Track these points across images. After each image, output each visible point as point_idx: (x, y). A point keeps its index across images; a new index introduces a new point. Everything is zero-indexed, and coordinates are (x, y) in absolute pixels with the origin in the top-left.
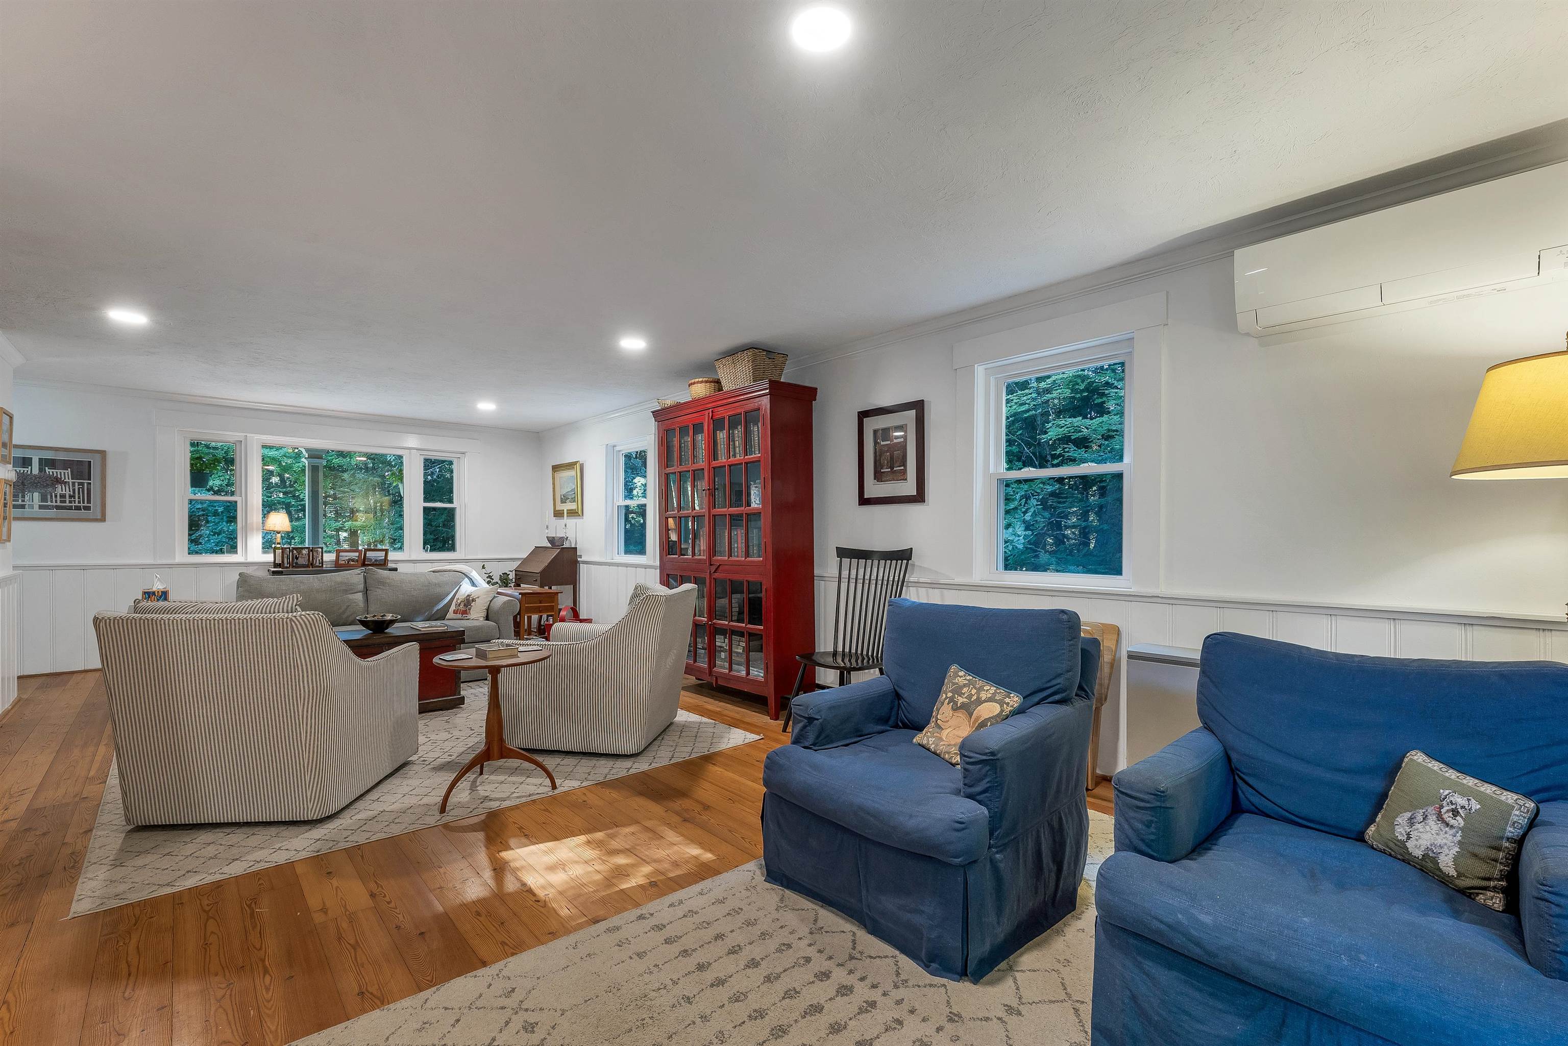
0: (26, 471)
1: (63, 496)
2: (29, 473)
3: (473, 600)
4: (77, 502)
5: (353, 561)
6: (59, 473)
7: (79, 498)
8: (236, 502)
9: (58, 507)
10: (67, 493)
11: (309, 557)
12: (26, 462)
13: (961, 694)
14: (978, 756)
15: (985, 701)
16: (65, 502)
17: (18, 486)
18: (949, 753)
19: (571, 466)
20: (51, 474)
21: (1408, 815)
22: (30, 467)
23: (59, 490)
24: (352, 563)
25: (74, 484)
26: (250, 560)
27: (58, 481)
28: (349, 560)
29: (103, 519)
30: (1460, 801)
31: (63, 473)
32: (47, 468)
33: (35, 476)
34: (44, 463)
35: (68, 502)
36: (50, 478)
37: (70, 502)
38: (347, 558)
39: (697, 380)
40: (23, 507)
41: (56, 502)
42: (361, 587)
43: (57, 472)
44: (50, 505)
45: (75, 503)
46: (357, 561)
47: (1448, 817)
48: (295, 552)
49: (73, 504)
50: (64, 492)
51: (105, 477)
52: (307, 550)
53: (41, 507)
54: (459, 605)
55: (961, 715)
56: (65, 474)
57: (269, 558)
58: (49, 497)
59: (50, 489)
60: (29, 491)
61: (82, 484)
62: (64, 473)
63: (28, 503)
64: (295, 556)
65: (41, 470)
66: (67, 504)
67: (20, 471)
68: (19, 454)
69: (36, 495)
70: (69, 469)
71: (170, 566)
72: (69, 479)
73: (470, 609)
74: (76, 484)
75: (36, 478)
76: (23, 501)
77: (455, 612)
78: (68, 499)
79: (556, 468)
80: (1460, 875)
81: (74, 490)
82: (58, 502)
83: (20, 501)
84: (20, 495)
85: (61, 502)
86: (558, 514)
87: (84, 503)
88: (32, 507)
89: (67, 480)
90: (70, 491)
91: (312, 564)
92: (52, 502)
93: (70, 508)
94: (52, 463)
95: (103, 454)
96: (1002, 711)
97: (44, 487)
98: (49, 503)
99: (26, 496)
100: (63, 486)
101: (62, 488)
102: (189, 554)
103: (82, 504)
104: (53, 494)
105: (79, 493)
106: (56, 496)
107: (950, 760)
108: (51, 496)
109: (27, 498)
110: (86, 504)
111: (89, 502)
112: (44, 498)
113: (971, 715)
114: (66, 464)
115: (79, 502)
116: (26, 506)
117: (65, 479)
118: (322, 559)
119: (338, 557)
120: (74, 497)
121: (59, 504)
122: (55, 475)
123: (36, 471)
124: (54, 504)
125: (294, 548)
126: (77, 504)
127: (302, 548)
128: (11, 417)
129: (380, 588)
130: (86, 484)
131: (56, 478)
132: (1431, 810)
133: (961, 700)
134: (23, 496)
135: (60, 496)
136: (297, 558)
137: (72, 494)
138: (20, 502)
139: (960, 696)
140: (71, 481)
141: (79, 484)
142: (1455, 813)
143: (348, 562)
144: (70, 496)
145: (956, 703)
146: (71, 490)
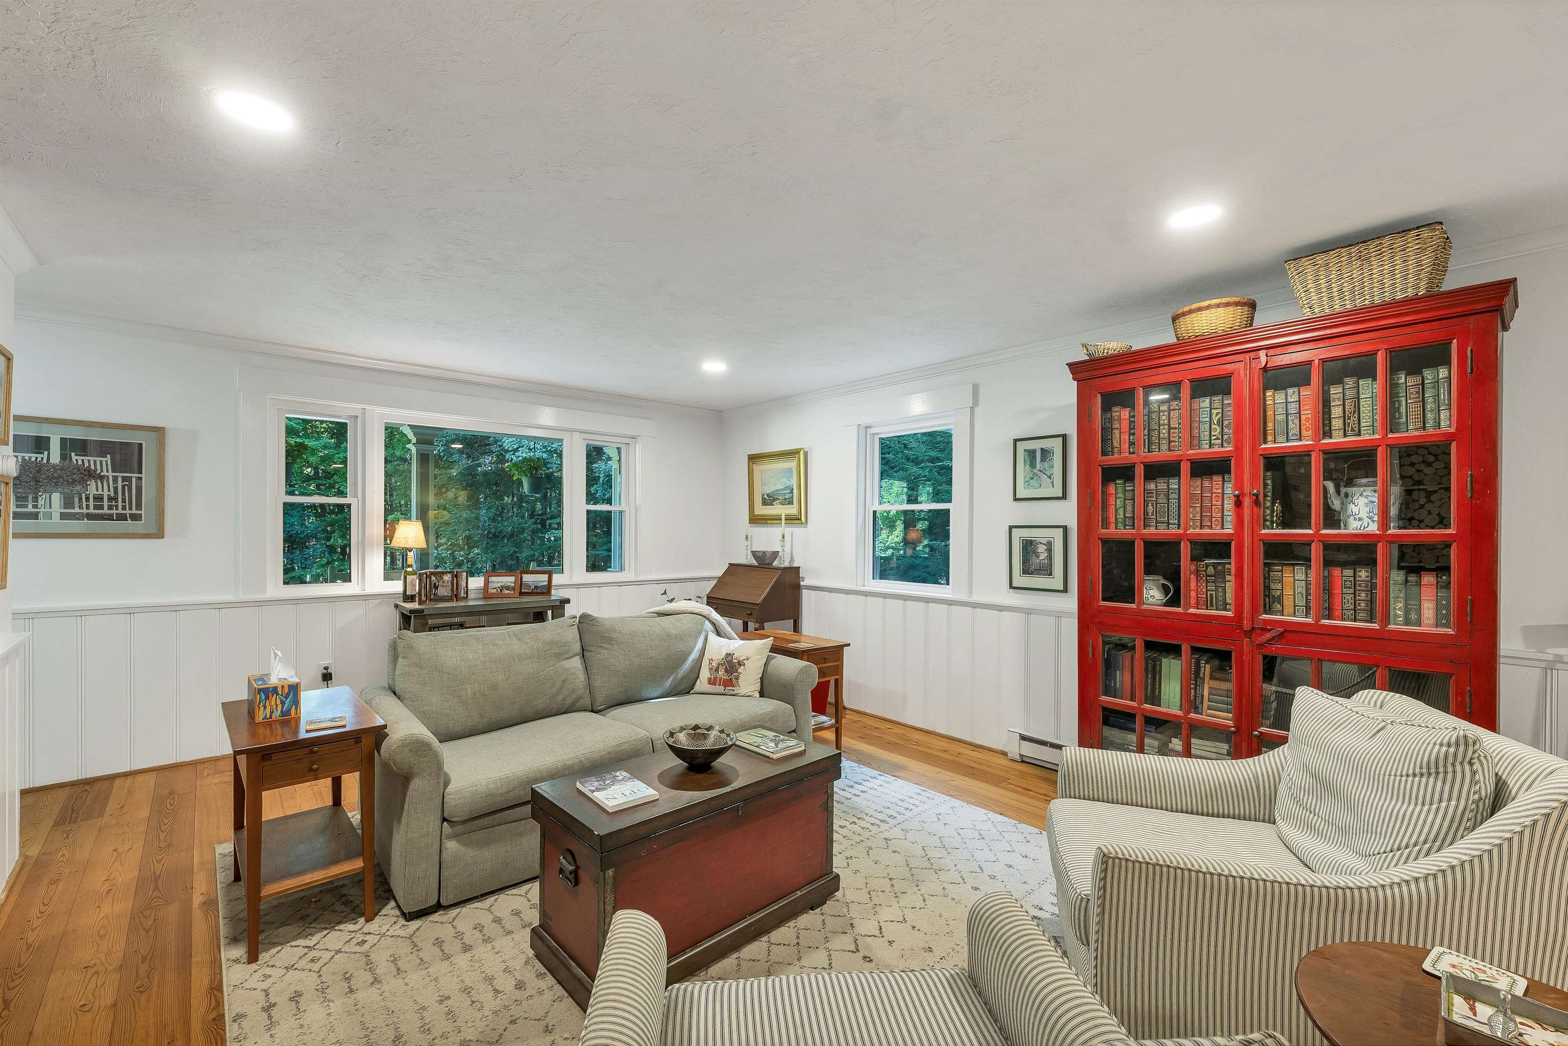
0: (39, 459)
1: (98, 498)
2: (45, 461)
3: (740, 664)
4: (120, 507)
5: (508, 588)
6: (92, 462)
7: (124, 501)
8: (349, 506)
9: (90, 517)
10: (106, 494)
11: (453, 585)
12: (41, 444)
16: (102, 508)
17: (27, 482)
19: (791, 454)
20: (80, 463)
22: (46, 453)
23: (93, 488)
24: (506, 592)
25: (115, 479)
26: (369, 590)
27: (90, 474)
28: (502, 588)
29: (159, 534)
31: (98, 463)
32: (73, 454)
33: (54, 466)
34: (68, 445)
35: (106, 507)
36: (79, 469)
37: (110, 508)
38: (500, 585)
39: (1206, 303)
40: (35, 516)
41: (88, 507)
42: (577, 647)
43: (89, 461)
44: (78, 514)
45: (117, 509)
46: (514, 589)
48: (433, 578)
49: (114, 512)
50: (100, 492)
51: (163, 468)
52: (449, 575)
53: (63, 516)
54: (717, 670)
56: (103, 464)
57: (396, 586)
58: (76, 500)
59: (78, 488)
60: (45, 491)
61: (128, 479)
62: (101, 462)
63: (42, 510)
64: (433, 584)
65: (64, 457)
66: (106, 511)
67: (30, 458)
68: (31, 430)
69: (56, 498)
70: (109, 456)
71: (259, 604)
72: (108, 471)
73: (737, 678)
74: (120, 480)
75: (55, 470)
76: (35, 507)
77: (711, 682)
78: (106, 503)
79: (753, 459)
81: (116, 489)
82: (91, 507)
83: (30, 506)
84: (30, 498)
85: (95, 507)
86: (755, 520)
87: (131, 509)
88: (49, 516)
89: (104, 473)
90: (109, 491)
91: (456, 596)
92: (81, 507)
93: (110, 518)
94: (82, 446)
95: (159, 432)
97: (69, 484)
98: (77, 510)
99: (40, 499)
100: (99, 483)
101: (97, 486)
102: (285, 583)
103: (128, 512)
104: (83, 495)
105: (123, 494)
106: (87, 499)
108: (80, 499)
109: (41, 502)
110: (134, 511)
111: (139, 506)
112: (68, 502)
114: (104, 448)
115: (124, 508)
116: (41, 515)
117: (102, 471)
118: (467, 587)
119: (487, 582)
120: (116, 499)
121: (91, 510)
122: (86, 465)
123: (55, 458)
124: (85, 511)
125: (432, 573)
126: (120, 511)
127: (443, 573)
128: (9, 359)
129: (606, 649)
130: (134, 480)
131: (88, 470)
134: (36, 499)
135: (94, 498)
136: (436, 587)
137: (112, 495)
138: (30, 509)
140: (110, 474)
141: (124, 479)
143: (501, 591)
144: (110, 499)
146: (112, 489)
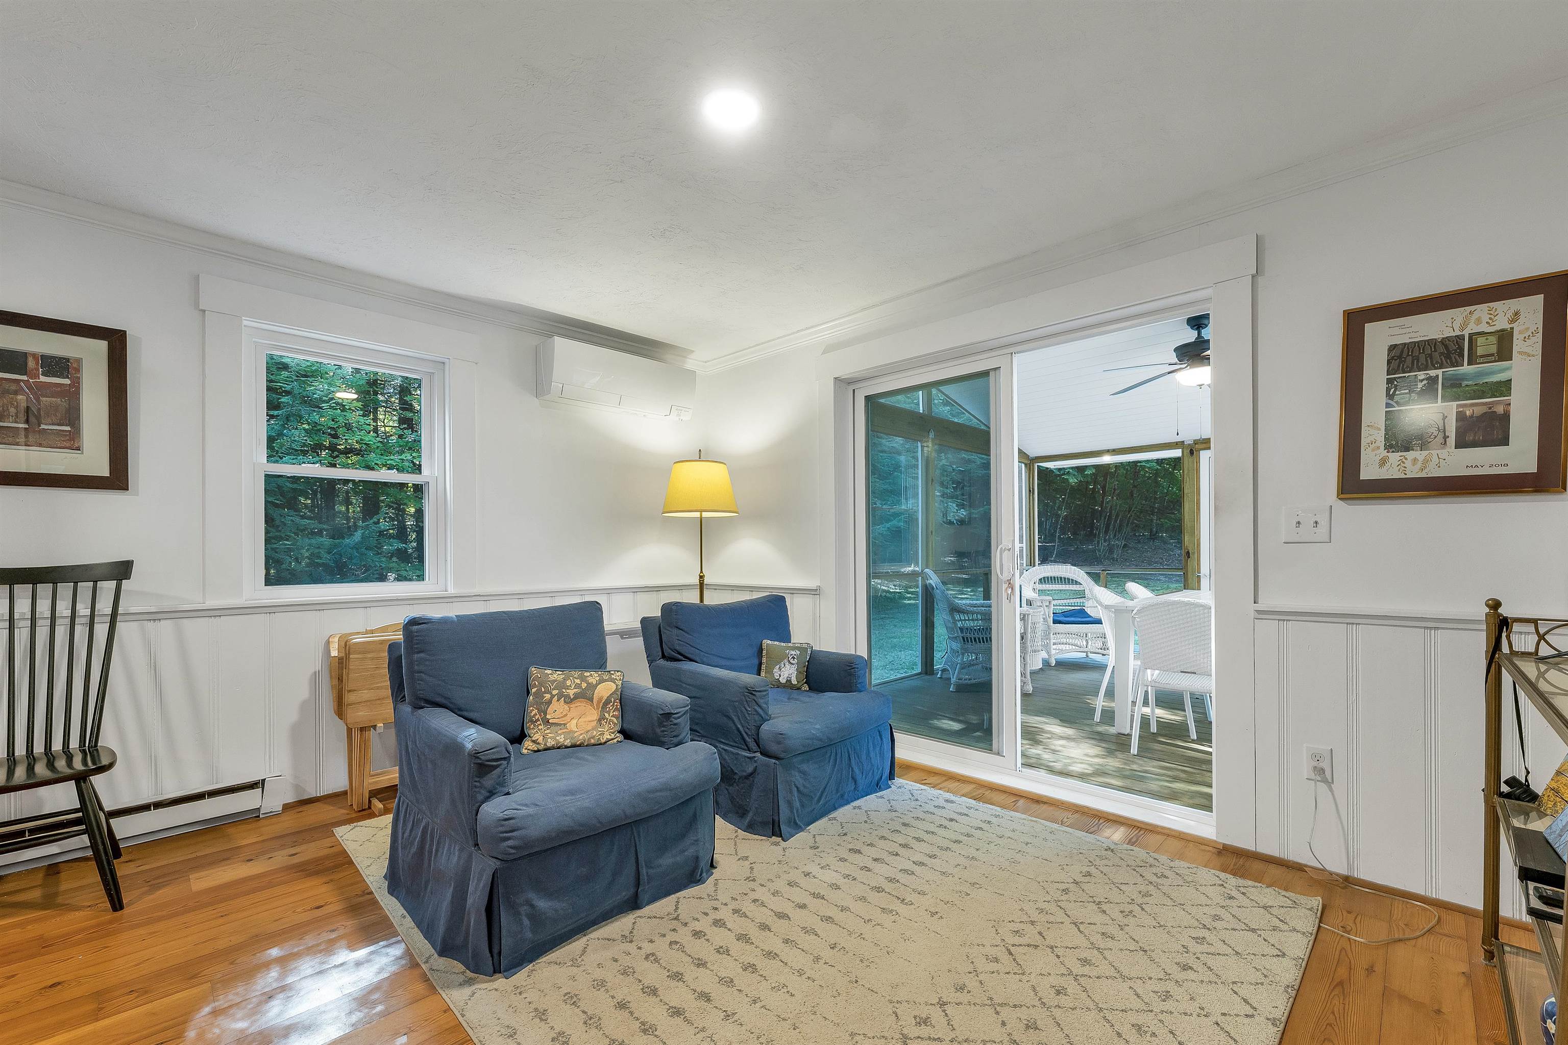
13: (568, 688)
14: (683, 709)
15: (597, 685)
18: (593, 737)
21: (778, 667)
30: (793, 653)
47: (792, 661)
55: (581, 706)
80: (798, 682)
96: (617, 685)
107: (600, 742)
113: (591, 700)
132: (786, 661)
133: (571, 692)
139: (568, 689)
142: (794, 658)
145: (568, 696)
